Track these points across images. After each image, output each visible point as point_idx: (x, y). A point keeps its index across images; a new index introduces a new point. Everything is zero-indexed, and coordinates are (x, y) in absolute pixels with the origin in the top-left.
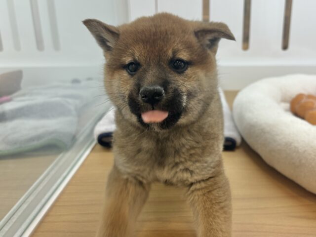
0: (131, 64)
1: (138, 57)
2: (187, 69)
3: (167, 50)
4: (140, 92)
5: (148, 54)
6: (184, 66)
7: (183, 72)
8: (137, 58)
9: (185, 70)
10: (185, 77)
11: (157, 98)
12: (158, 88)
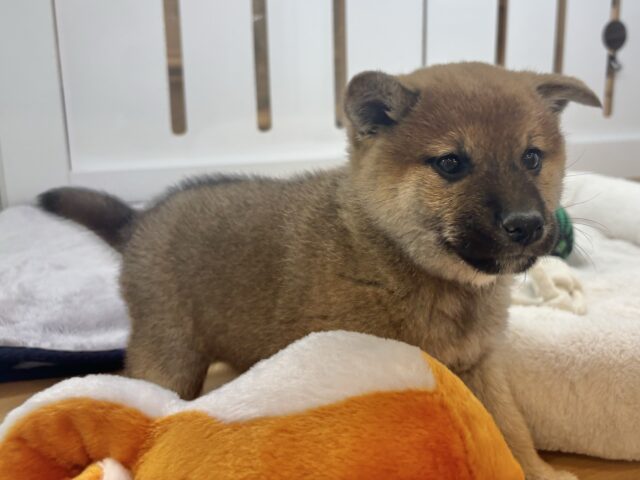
6: (539, 161)
7: (537, 174)
9: (539, 170)
11: (535, 233)
12: (538, 214)
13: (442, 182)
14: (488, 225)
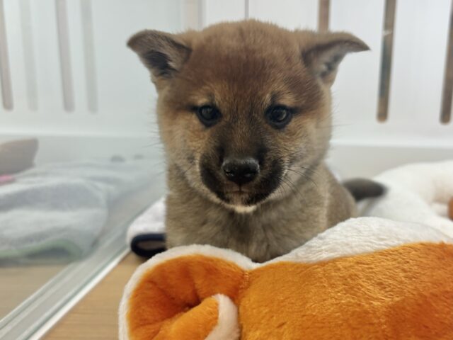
0: (205, 107)
1: (219, 102)
2: (290, 120)
3: (264, 95)
4: (224, 164)
5: (235, 100)
6: (287, 115)
7: (283, 126)
8: (217, 103)
9: (287, 123)
10: (287, 134)
11: (249, 175)
12: (252, 161)
13: (201, 127)
14: (214, 165)
